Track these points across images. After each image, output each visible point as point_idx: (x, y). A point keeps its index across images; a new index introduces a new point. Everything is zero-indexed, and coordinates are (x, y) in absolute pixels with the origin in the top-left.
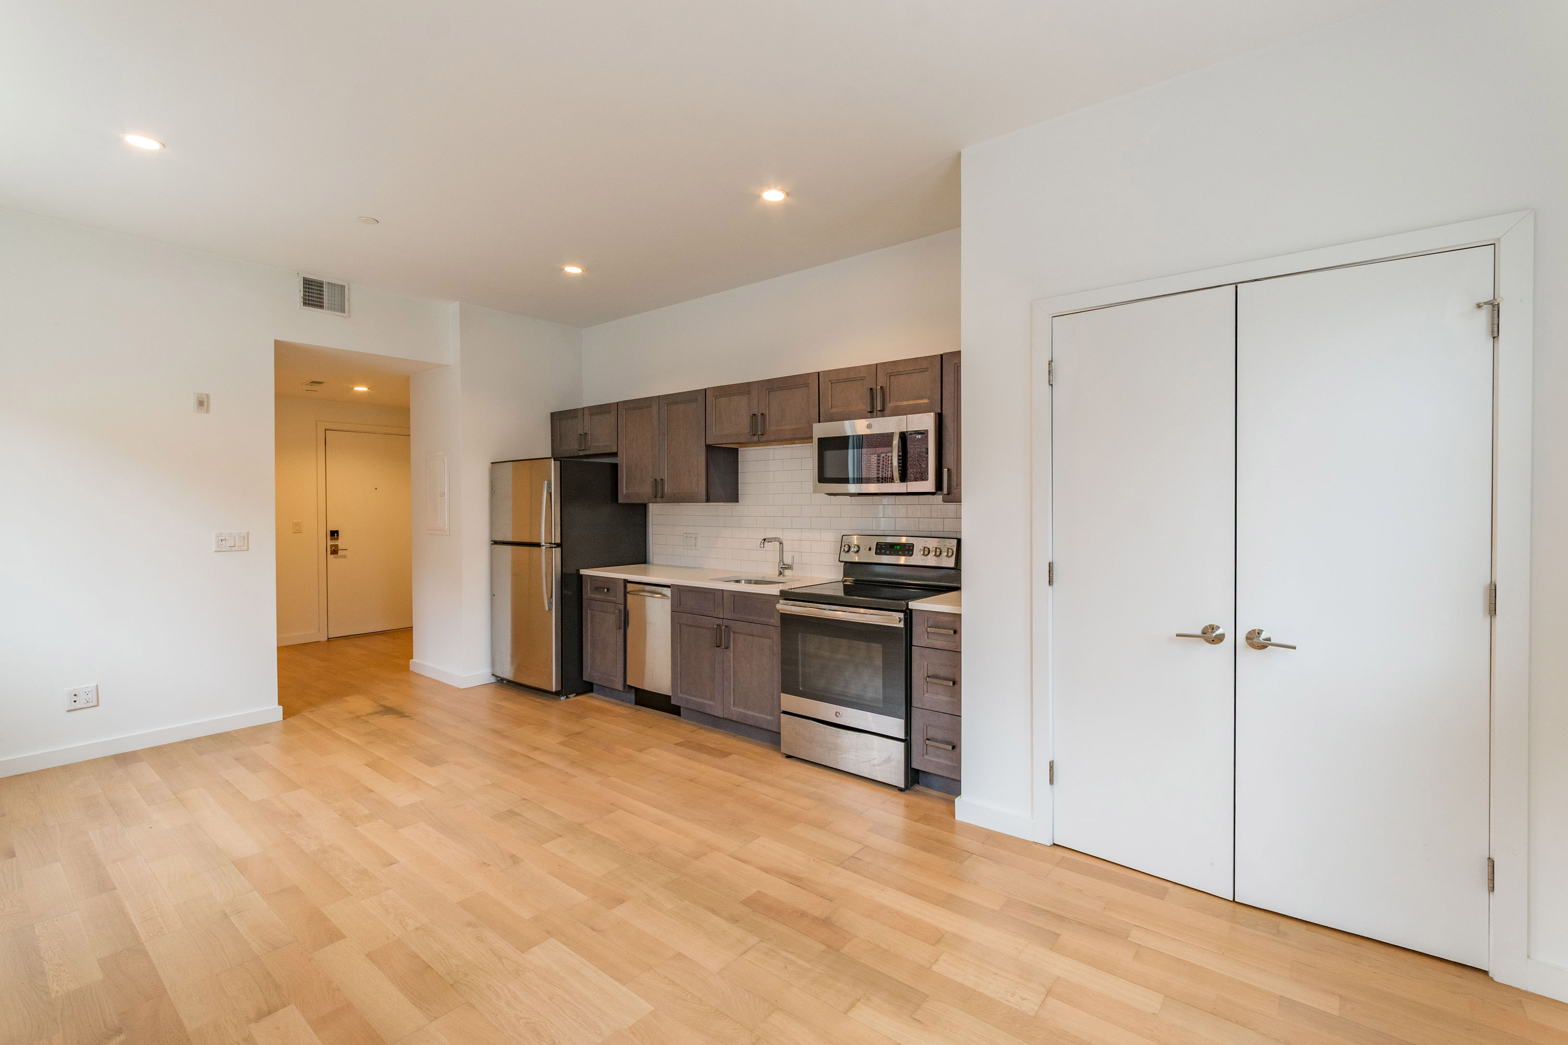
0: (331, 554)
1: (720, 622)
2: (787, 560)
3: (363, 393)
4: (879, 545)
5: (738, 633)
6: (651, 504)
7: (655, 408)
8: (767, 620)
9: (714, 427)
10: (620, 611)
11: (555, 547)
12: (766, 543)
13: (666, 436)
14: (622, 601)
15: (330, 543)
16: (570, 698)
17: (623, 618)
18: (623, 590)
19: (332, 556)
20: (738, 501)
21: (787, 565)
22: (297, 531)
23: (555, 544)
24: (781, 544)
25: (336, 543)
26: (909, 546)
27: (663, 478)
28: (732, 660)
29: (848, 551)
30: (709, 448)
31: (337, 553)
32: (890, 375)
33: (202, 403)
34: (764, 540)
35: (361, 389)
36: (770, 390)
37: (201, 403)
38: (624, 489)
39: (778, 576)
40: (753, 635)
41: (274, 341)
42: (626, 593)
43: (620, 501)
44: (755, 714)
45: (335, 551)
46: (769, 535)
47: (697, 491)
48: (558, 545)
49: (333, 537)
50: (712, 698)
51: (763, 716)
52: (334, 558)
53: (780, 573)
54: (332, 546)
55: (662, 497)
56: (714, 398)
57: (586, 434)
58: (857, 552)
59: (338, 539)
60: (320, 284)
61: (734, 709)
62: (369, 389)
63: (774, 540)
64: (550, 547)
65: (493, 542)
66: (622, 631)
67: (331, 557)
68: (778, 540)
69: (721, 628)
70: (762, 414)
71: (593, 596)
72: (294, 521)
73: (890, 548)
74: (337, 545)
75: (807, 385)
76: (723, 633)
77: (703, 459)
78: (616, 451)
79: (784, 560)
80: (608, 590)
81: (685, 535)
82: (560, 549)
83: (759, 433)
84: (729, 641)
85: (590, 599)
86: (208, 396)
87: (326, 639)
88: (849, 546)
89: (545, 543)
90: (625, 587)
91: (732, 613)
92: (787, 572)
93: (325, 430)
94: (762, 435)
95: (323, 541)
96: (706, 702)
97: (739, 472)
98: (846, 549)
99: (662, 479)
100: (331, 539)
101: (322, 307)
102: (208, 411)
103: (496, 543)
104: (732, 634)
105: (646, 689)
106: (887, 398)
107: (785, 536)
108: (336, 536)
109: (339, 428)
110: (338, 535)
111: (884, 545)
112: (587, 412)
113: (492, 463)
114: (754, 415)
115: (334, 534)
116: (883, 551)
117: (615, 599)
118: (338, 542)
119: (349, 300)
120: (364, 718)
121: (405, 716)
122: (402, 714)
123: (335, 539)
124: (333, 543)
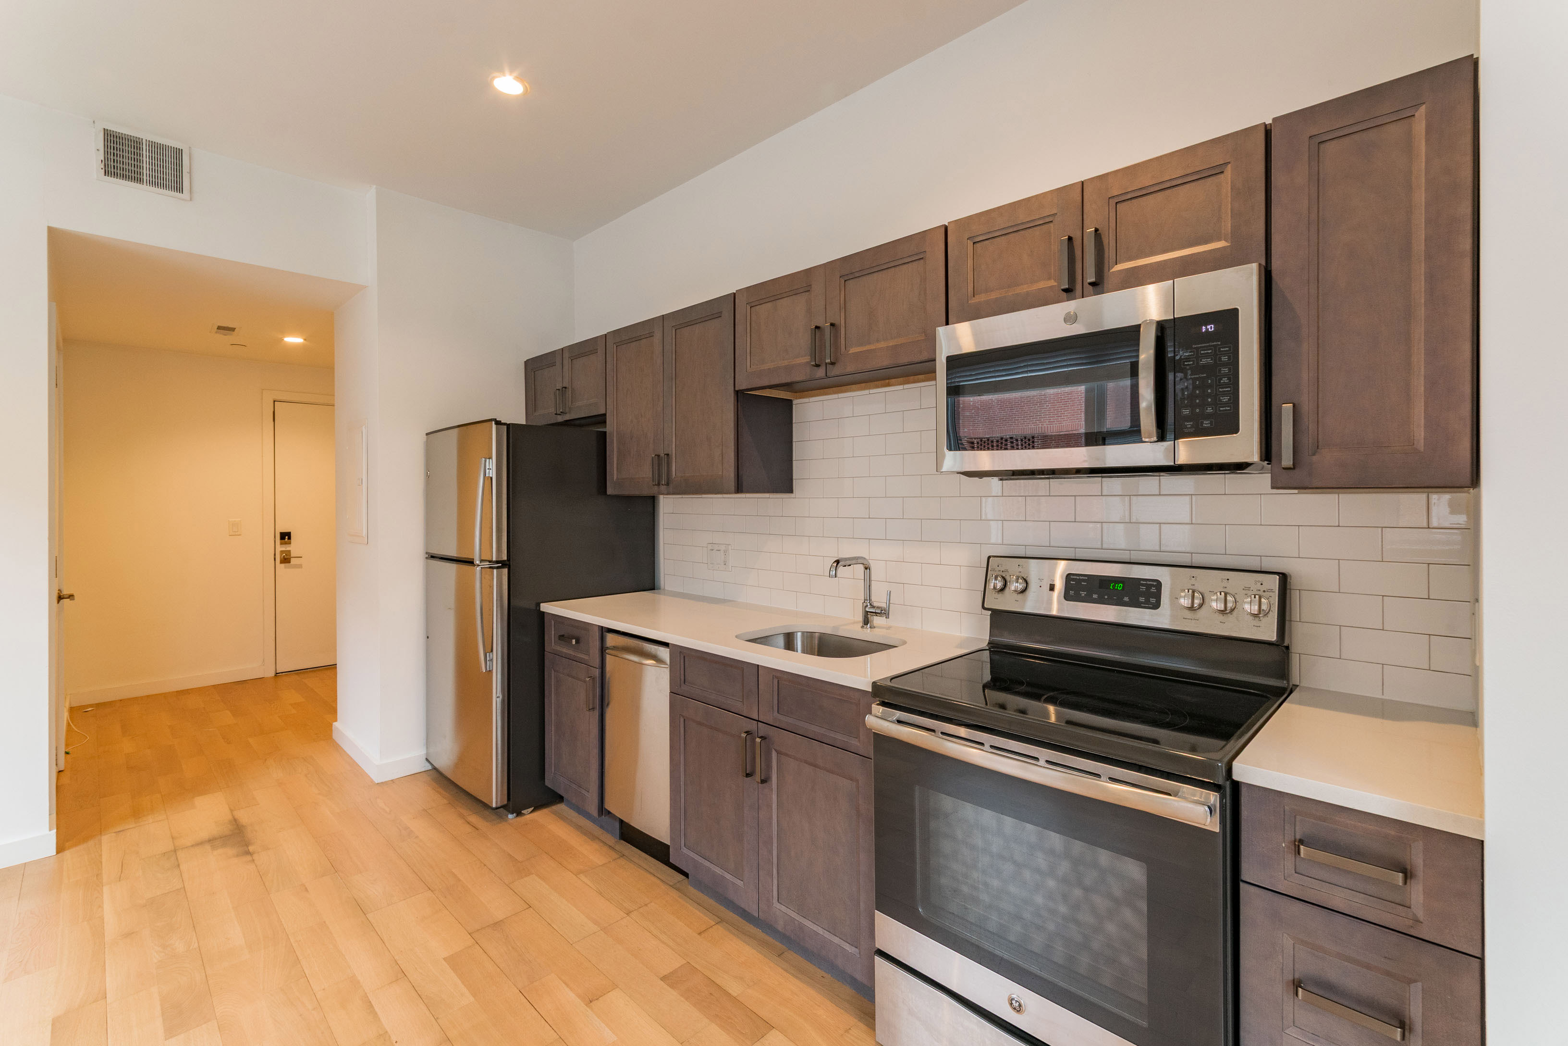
0: (281, 563)
1: (752, 726)
2: (879, 600)
3: (296, 347)
4: (1073, 580)
5: (787, 755)
6: (661, 497)
7: (658, 335)
8: (845, 739)
9: (748, 357)
10: (593, 679)
11: (498, 568)
12: (841, 569)
13: (674, 380)
14: (597, 662)
15: (280, 548)
16: (524, 814)
17: (598, 690)
18: (597, 644)
19: (283, 565)
20: (790, 490)
21: (878, 608)
22: (234, 533)
23: (497, 562)
24: (866, 569)
25: (288, 549)
26: (1149, 587)
27: (670, 453)
28: (774, 806)
29: (1002, 590)
30: (740, 395)
31: (289, 562)
32: (1118, 201)
34: (838, 562)
35: (294, 340)
36: (847, 278)
38: (615, 472)
39: (862, 627)
40: (815, 766)
41: (47, 228)
42: (603, 650)
43: (610, 491)
44: (820, 931)
45: (286, 559)
46: (847, 551)
47: (720, 473)
48: (503, 564)
49: (283, 541)
50: (739, 875)
51: (836, 940)
52: (285, 568)
53: (866, 622)
54: (282, 552)
55: (668, 484)
56: (749, 307)
57: (566, 388)
58: (1023, 591)
59: (290, 544)
60: (136, 144)
61: (778, 906)
62: (305, 340)
63: (854, 562)
64: (490, 567)
65: (427, 556)
66: (597, 713)
67: (281, 567)
68: (862, 561)
69: (754, 741)
70: (832, 325)
71: (558, 648)
72: (230, 520)
73: (1100, 587)
74: (289, 551)
75: (920, 258)
76: (758, 752)
77: (730, 416)
78: (604, 412)
79: (873, 599)
80: (577, 642)
81: (710, 547)
82: (505, 571)
83: (828, 361)
84: (769, 767)
85: (556, 654)
87: (273, 674)
88: (1004, 578)
89: (482, 561)
90: (602, 639)
91: (776, 713)
92: (877, 620)
93: (274, 401)
94: (833, 364)
95: (269, 544)
96: (728, 876)
97: (794, 440)
98: (999, 585)
99: (668, 455)
100: (281, 544)
101: (140, 180)
103: (433, 557)
104: (774, 754)
105: (632, 824)
106: (1110, 253)
107: (876, 554)
108: (286, 540)
109: (288, 399)
110: (289, 538)
111: (1084, 580)
112: (566, 355)
113: (427, 434)
114: (817, 327)
115: (285, 536)
116: (1083, 594)
117: (586, 657)
118: (290, 547)
119: (190, 173)
120: (181, 855)
121: (248, 853)
122: (248, 847)
123: (286, 543)
124: (284, 549)
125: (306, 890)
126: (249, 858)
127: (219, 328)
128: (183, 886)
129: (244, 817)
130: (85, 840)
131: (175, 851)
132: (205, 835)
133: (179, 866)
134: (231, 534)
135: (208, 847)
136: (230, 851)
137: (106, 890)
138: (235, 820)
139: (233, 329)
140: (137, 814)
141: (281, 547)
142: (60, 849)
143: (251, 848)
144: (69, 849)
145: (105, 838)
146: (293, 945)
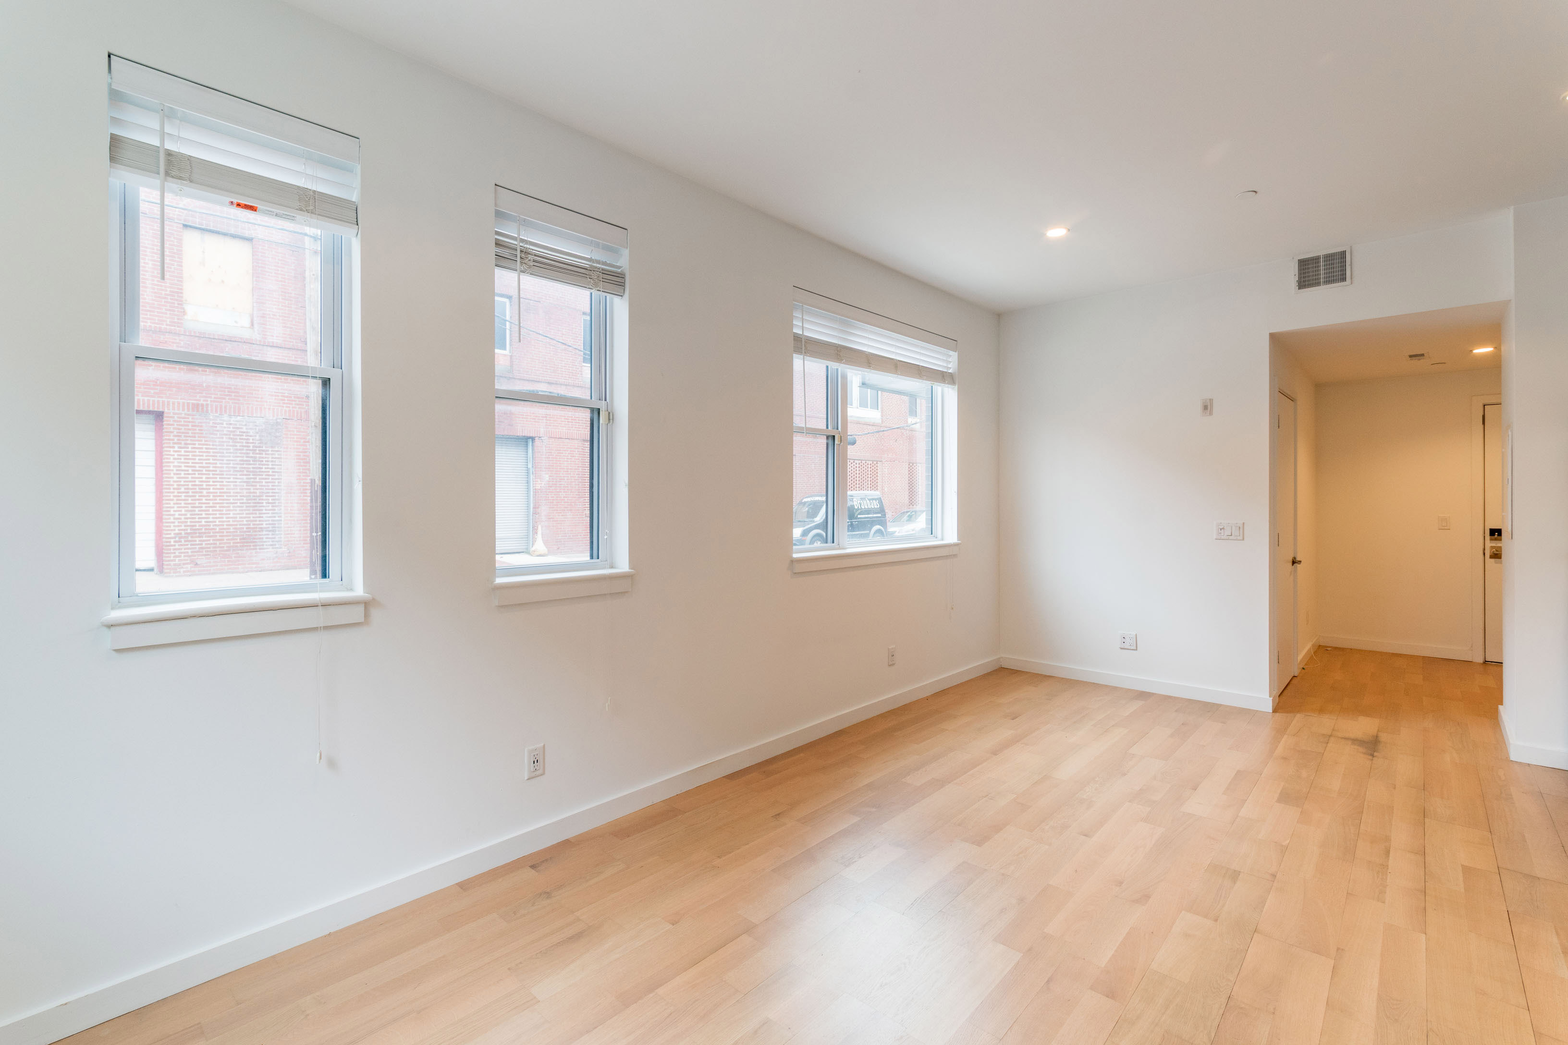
0: (1491, 557)
15: (1489, 544)
19: (1493, 560)
22: (1443, 528)
25: (1499, 545)
31: (1500, 557)
33: (1207, 407)
35: (1483, 350)
37: (1205, 408)
41: (1268, 334)
45: (1496, 555)
49: (1493, 537)
52: (1496, 563)
54: (1492, 547)
59: (1501, 540)
60: (1317, 260)
67: (1490, 562)
72: (1440, 515)
74: (1500, 547)
86: (1211, 400)
87: (1481, 661)
95: (1477, 539)
100: (1491, 540)
102: (1211, 414)
108: (1496, 536)
110: (1500, 535)
115: (1496, 533)
118: (1501, 543)
119: (1351, 265)
120: (1332, 739)
121: (1373, 756)
122: (1374, 752)
123: (1496, 539)
124: (1494, 545)
125: (1395, 788)
126: (1371, 757)
127: (1411, 356)
128: (1323, 752)
129: (1383, 737)
130: (1290, 712)
131: (1330, 736)
132: (1352, 736)
133: (1328, 743)
134: (1440, 528)
135: (1350, 742)
136: (1361, 749)
137: (1286, 736)
138: (1377, 736)
139: (1423, 355)
140: (1321, 711)
141: (1490, 542)
142: (1275, 711)
143: (1375, 754)
144: (1279, 712)
145: (1298, 716)
146: (1365, 806)
